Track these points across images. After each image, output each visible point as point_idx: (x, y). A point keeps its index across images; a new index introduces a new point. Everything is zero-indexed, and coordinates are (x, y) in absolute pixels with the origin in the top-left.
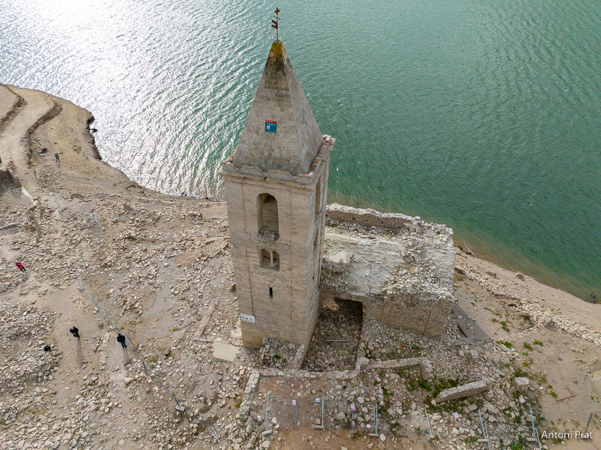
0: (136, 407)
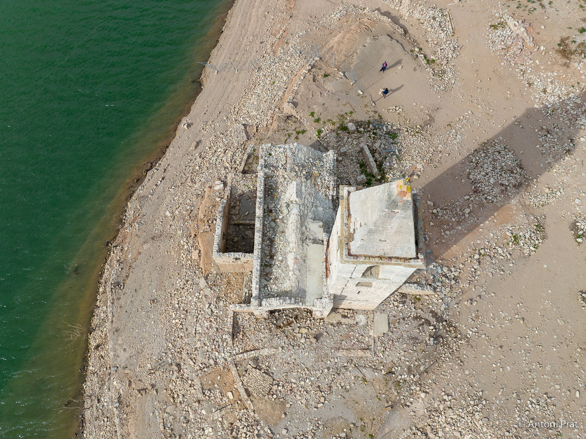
0: (441, 376)
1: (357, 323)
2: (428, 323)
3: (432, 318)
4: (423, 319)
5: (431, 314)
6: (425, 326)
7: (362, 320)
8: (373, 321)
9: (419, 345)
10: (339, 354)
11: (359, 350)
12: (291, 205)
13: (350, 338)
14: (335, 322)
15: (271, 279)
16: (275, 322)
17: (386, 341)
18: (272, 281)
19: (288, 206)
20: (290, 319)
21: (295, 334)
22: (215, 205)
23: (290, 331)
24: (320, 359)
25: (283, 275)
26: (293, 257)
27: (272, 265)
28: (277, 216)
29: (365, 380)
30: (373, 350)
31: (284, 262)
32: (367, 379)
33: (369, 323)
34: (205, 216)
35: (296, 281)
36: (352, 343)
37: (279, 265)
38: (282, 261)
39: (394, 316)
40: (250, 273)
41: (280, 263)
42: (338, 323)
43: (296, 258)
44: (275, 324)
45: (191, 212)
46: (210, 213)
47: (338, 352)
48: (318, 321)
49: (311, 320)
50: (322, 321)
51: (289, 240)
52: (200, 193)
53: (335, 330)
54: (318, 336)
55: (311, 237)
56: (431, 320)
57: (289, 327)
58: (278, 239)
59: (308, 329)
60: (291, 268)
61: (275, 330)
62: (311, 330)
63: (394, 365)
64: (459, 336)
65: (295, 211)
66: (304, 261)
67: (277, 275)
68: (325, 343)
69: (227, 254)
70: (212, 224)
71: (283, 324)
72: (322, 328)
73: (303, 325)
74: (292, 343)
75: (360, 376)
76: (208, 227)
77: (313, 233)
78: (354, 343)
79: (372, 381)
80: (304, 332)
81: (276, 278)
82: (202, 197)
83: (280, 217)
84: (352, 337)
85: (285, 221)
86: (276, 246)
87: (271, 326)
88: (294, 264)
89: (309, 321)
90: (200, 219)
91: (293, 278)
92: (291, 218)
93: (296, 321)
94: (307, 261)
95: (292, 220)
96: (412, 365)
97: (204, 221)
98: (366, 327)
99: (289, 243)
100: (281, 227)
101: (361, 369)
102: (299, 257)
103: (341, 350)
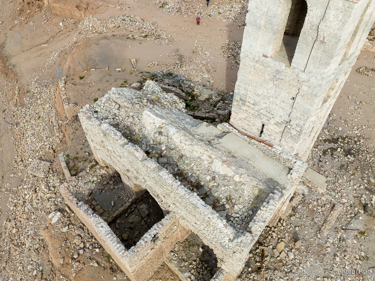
1: (303, 195)
2: (333, 150)
3: (330, 144)
4: (328, 150)
5: (327, 143)
6: (335, 153)
7: (303, 189)
8: (309, 181)
9: (349, 168)
10: (326, 233)
11: (332, 212)
12: (163, 130)
13: (314, 211)
14: (291, 211)
15: (223, 205)
16: (250, 269)
17: (332, 187)
18: (227, 206)
19: (160, 133)
20: (258, 251)
21: (279, 259)
22: (67, 238)
23: (272, 261)
24: (320, 255)
25: (231, 187)
26: (220, 163)
27: (208, 193)
28: (159, 152)
29: (362, 233)
30: (336, 203)
31: (217, 176)
32: (361, 230)
33: (310, 186)
34: (64, 258)
35: (252, 178)
36: (321, 213)
37: (215, 184)
38: (214, 178)
39: (314, 165)
40: (172, 254)
41: (214, 181)
42: (293, 210)
43: (224, 162)
44: (252, 272)
45: (42, 274)
46: (67, 250)
47: (323, 232)
48: (280, 225)
49: (274, 232)
50: (282, 221)
51: (197, 155)
52: (37, 246)
53: (298, 218)
54: (295, 237)
55: (212, 138)
56: (332, 146)
57: (266, 259)
58: (185, 166)
59: (282, 241)
60: (231, 174)
61: (259, 276)
62: (284, 238)
63: (358, 198)
64: (356, 139)
65: (172, 131)
66: (233, 156)
67: (226, 195)
68: (307, 237)
69: (140, 241)
70: (80, 257)
71: (259, 262)
72: (289, 227)
73: (273, 243)
74: (286, 270)
75: (356, 234)
76: (77, 264)
77: (208, 135)
78: (322, 211)
79: (366, 227)
80: (282, 248)
81: (229, 199)
82: (44, 248)
83: (164, 148)
84: (315, 209)
85: (173, 146)
86: (190, 174)
87: (252, 277)
88: (228, 167)
89: (273, 233)
90: (60, 266)
91: (245, 179)
92: (175, 140)
93: (265, 246)
94: (236, 155)
95: (179, 139)
96: (366, 185)
97: (67, 264)
98: (312, 191)
99: (199, 158)
100: (174, 156)
101: (349, 227)
102: (225, 158)
103: (322, 228)
